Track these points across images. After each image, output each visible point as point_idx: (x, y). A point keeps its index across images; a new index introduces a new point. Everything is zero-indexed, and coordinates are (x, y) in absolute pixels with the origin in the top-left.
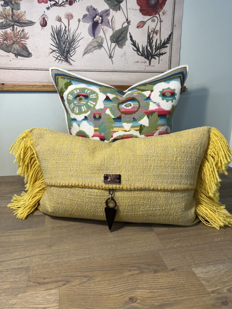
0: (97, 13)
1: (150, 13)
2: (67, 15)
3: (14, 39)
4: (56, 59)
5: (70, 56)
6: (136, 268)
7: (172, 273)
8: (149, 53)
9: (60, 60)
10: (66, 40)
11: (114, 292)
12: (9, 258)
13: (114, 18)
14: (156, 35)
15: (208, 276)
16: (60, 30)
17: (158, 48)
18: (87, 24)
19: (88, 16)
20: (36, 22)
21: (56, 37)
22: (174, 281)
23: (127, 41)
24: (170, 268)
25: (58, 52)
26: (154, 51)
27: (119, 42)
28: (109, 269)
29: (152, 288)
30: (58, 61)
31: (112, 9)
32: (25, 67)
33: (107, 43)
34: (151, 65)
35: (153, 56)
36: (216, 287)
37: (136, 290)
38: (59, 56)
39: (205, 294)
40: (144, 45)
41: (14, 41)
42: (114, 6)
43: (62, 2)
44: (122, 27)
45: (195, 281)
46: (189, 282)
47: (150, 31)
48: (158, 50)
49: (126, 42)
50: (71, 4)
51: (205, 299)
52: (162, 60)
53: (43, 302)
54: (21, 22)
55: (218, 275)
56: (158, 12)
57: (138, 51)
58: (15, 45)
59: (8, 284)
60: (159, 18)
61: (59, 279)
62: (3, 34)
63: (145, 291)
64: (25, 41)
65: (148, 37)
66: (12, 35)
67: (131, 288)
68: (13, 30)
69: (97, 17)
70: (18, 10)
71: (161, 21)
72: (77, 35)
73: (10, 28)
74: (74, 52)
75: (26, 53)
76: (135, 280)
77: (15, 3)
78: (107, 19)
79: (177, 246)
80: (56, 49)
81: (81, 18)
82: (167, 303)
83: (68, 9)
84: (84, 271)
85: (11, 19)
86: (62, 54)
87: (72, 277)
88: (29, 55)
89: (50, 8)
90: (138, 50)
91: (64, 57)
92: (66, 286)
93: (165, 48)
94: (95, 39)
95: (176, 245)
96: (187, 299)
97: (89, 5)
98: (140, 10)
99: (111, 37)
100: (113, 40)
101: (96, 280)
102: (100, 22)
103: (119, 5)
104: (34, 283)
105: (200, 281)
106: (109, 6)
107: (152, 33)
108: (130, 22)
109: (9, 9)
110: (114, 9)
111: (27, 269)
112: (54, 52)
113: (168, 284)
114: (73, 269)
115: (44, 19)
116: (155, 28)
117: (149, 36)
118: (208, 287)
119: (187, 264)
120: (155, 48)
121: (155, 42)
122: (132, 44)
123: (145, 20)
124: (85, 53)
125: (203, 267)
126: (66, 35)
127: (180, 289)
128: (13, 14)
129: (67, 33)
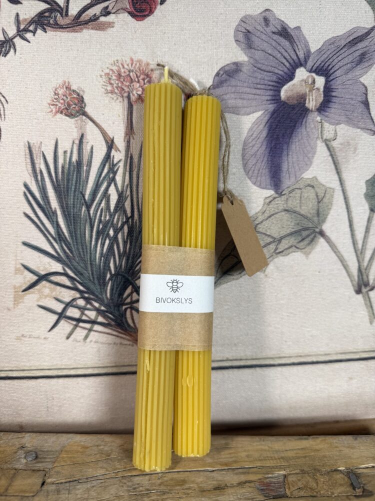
0: (301, 56)
2: (119, 75)
4: (56, 317)
9: (79, 320)
10: (112, 216)
19: (242, 76)
25: (68, 283)
30: (65, 326)
33: (350, 217)
38: (74, 300)
50: (142, 9)
69: (301, 74)
78: (356, 81)
80: (58, 267)
83: (123, 39)
86: (89, 291)
89: (17, 41)
94: (280, 203)
112: (44, 283)
126: (112, 192)
129: (119, 178)
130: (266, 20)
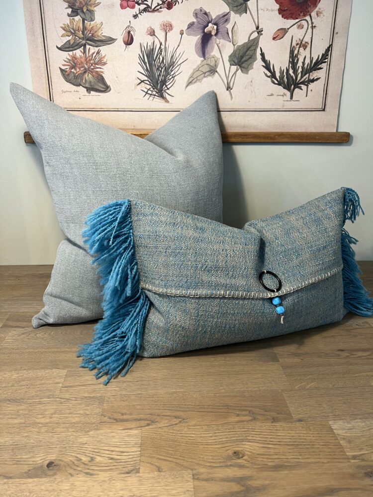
0: (210, 20)
1: (295, 14)
2: (164, 25)
3: (86, 66)
4: (145, 93)
5: (166, 88)
6: (247, 413)
7: (298, 424)
8: (291, 80)
9: (151, 95)
10: (161, 64)
11: (213, 441)
12: (78, 383)
13: (236, 26)
14: (305, 49)
15: (350, 434)
16: (153, 49)
17: (306, 71)
18: (193, 37)
19: (194, 25)
20: (117, 39)
21: (146, 60)
22: (299, 436)
23: (257, 61)
24: (296, 417)
25: (149, 83)
26: (300, 76)
27: (242, 63)
28: (209, 410)
29: (266, 442)
30: (148, 96)
31: (233, 11)
32: (100, 107)
33: (225, 67)
34: (293, 99)
35: (297, 85)
36: (360, 451)
37: (243, 443)
38: (150, 88)
39: (343, 458)
40: (284, 68)
41: (85, 69)
42: (237, 6)
43: (157, 5)
44: (249, 40)
45: (330, 440)
46: (321, 439)
47: (294, 44)
48: (305, 74)
49: (255, 63)
50: (170, 7)
51: (342, 465)
52: (311, 90)
53: (121, 445)
54: (95, 39)
55: (366, 435)
56: (309, 12)
57: (272, 77)
58: (87, 75)
59: (76, 417)
60: (310, 22)
61: (142, 416)
62: (70, 58)
63: (257, 444)
64: (100, 68)
65: (290, 54)
66: (83, 60)
67: (237, 439)
68: (84, 52)
69: (210, 25)
70: (91, 21)
71: (313, 27)
72: (177, 56)
73: (80, 49)
74: (173, 82)
75: (102, 86)
76: (244, 429)
77: (87, 10)
78: (225, 27)
79: (311, 386)
80: (146, 78)
81: (185, 28)
82: (286, 464)
83: (165, 15)
84: (175, 410)
85: (82, 36)
86: (154, 86)
87: (158, 416)
88: (107, 89)
90: (273, 75)
91: (157, 89)
92: (151, 427)
93: (318, 71)
94: (205, 62)
95: (309, 386)
96: (315, 463)
97: (198, 8)
98: (279, 10)
99: (230, 57)
100: (234, 61)
101: (190, 424)
102: (213, 33)
103: (245, 4)
104: (110, 418)
105: (338, 439)
106: (229, 7)
107: (298, 46)
108: (262, 31)
109: (79, 19)
110: (236, 12)
111: (101, 400)
112: (142, 83)
113: (290, 439)
114: (160, 405)
115: (129, 32)
116: (304, 38)
117: (292, 52)
118: (348, 450)
119: (322, 414)
120: (302, 72)
121: (303, 61)
122: (263, 66)
123: (287, 27)
124: (189, 83)
125: (345, 421)
126: (161, 57)
127: (308, 448)
128: (84, 28)
129: (163, 53)
130: (201, 10)
